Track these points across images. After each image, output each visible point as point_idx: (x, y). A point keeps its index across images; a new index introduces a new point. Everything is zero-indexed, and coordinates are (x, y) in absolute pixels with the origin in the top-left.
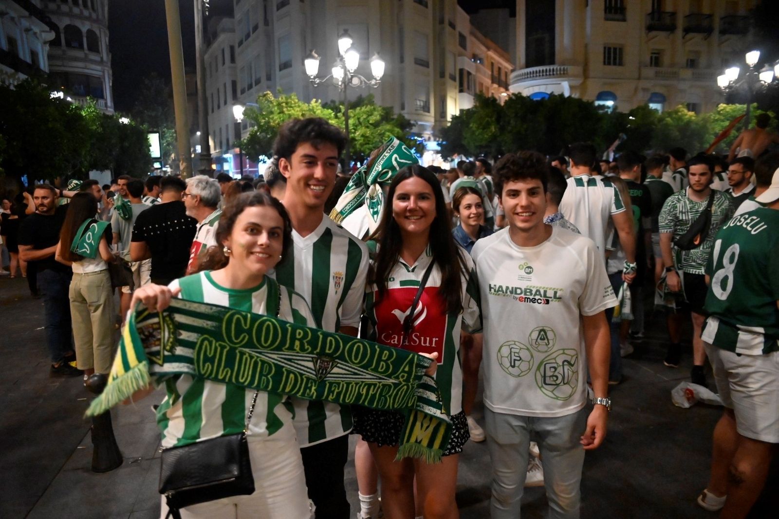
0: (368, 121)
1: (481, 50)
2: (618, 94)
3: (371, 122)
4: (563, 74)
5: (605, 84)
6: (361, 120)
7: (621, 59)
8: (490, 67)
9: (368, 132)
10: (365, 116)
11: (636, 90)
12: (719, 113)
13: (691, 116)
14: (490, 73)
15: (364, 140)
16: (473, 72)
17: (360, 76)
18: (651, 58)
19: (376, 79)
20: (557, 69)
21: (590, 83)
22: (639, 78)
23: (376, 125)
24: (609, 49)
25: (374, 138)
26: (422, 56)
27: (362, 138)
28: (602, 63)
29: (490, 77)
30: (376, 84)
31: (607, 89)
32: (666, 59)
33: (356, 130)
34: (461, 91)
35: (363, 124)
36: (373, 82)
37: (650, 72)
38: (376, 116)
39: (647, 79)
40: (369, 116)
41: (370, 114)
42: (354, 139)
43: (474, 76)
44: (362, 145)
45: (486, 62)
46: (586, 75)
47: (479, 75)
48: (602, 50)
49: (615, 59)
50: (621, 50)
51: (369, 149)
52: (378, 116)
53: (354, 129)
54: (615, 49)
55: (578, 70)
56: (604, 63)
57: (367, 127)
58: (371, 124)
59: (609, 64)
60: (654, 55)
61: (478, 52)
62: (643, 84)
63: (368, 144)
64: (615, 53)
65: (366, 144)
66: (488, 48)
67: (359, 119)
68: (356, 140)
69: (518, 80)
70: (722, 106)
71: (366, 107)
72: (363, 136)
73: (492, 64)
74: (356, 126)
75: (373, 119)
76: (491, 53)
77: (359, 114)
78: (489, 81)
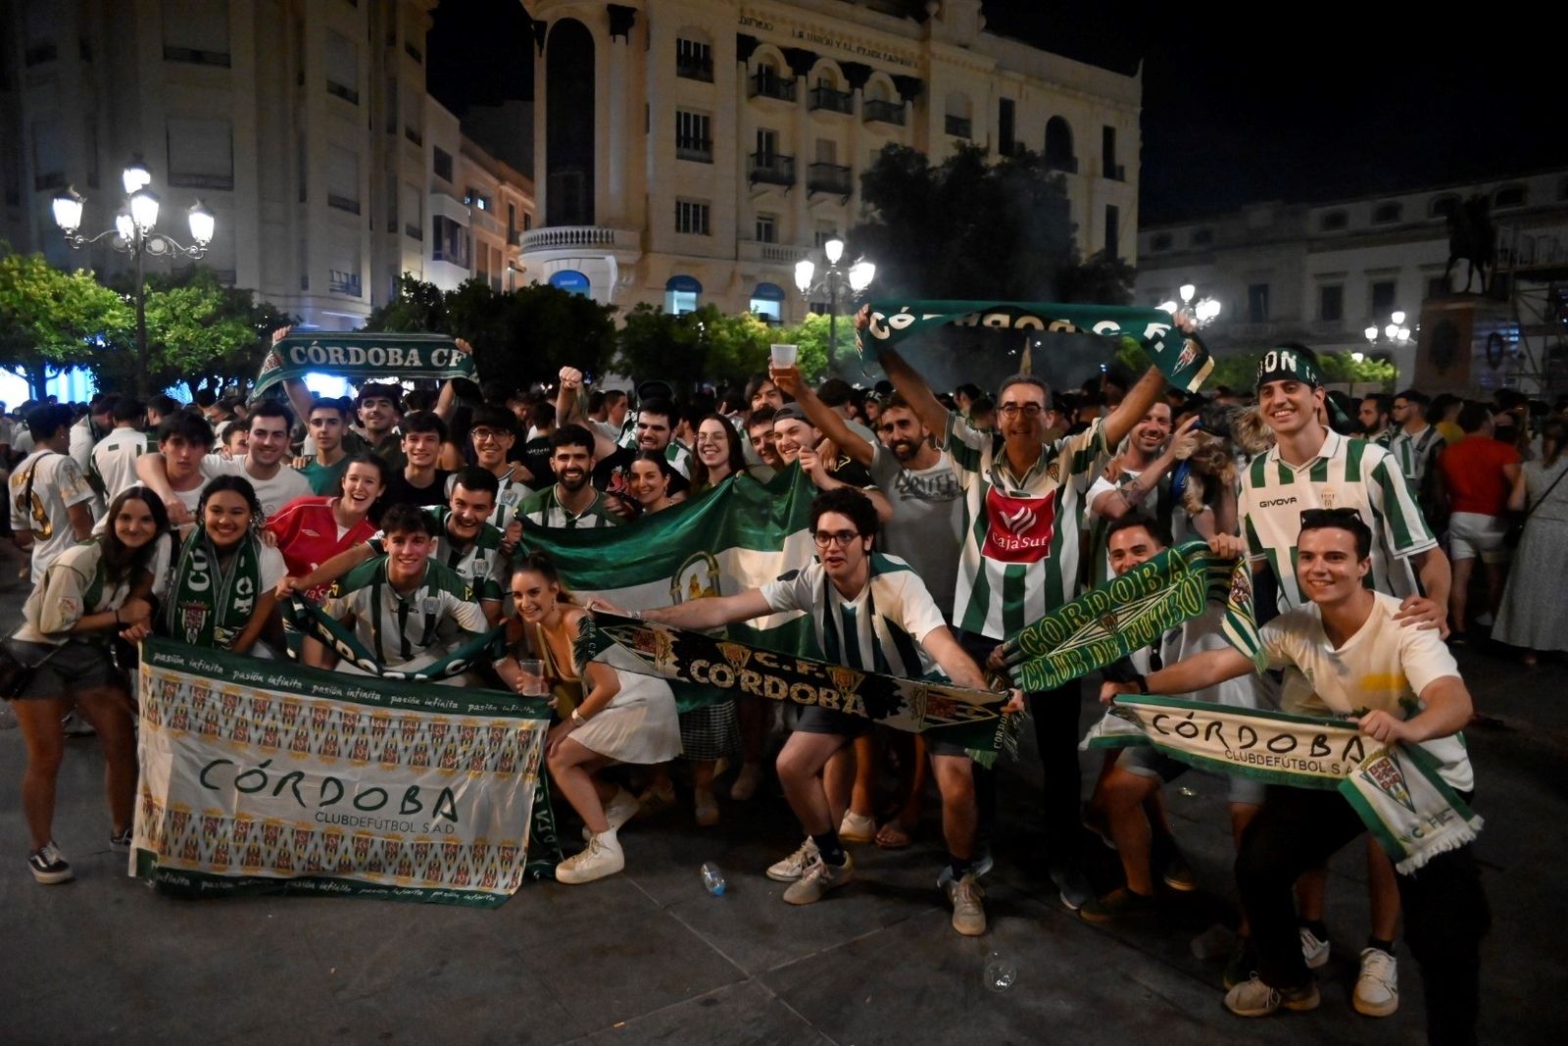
0: (191, 315)
1: (485, 181)
2: (703, 281)
3: (195, 316)
4: (605, 243)
5: (681, 263)
6: (178, 311)
7: (706, 223)
8: (507, 213)
9: (190, 335)
10: (184, 306)
11: (733, 275)
12: (807, 327)
13: (760, 330)
14: (504, 225)
15: (180, 349)
16: (465, 223)
17: (166, 237)
18: (759, 226)
19: (198, 245)
20: (595, 233)
21: (653, 260)
22: (736, 259)
23: (206, 322)
24: (687, 205)
25: (200, 344)
26: (347, 191)
27: (178, 345)
28: (674, 229)
29: (505, 233)
30: (199, 253)
31: (684, 272)
32: (783, 230)
33: (165, 330)
34: (437, 257)
35: (181, 320)
36: (193, 249)
37: (754, 249)
38: (206, 307)
39: (749, 259)
40: (193, 305)
41: (194, 303)
42: (161, 345)
43: (466, 229)
44: (175, 356)
45: (496, 205)
46: (645, 246)
47: (476, 228)
48: (673, 207)
49: (696, 222)
50: (706, 209)
51: (190, 364)
52: (211, 307)
53: (161, 327)
54: (696, 206)
55: (631, 237)
56: (678, 229)
57: (190, 325)
58: (195, 320)
59: (686, 230)
60: (764, 222)
61: (478, 185)
62: (745, 268)
63: (190, 355)
64: (696, 214)
65: (185, 355)
66: (502, 180)
67: (173, 309)
68: (165, 347)
69: (532, 246)
70: (811, 316)
71: (188, 290)
72: (178, 340)
73: (511, 208)
74: (168, 322)
75: (199, 312)
76: (507, 189)
77: (173, 300)
78: (503, 242)
